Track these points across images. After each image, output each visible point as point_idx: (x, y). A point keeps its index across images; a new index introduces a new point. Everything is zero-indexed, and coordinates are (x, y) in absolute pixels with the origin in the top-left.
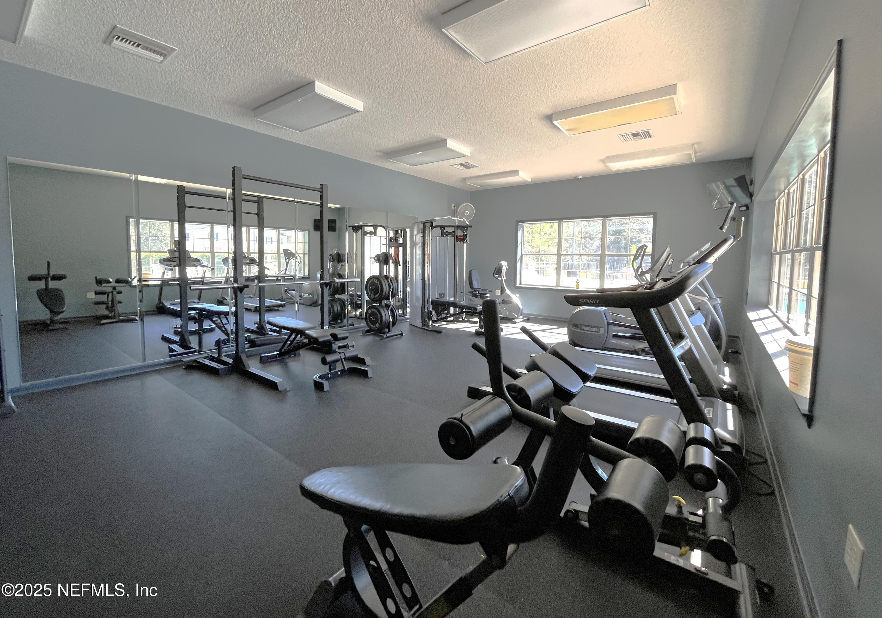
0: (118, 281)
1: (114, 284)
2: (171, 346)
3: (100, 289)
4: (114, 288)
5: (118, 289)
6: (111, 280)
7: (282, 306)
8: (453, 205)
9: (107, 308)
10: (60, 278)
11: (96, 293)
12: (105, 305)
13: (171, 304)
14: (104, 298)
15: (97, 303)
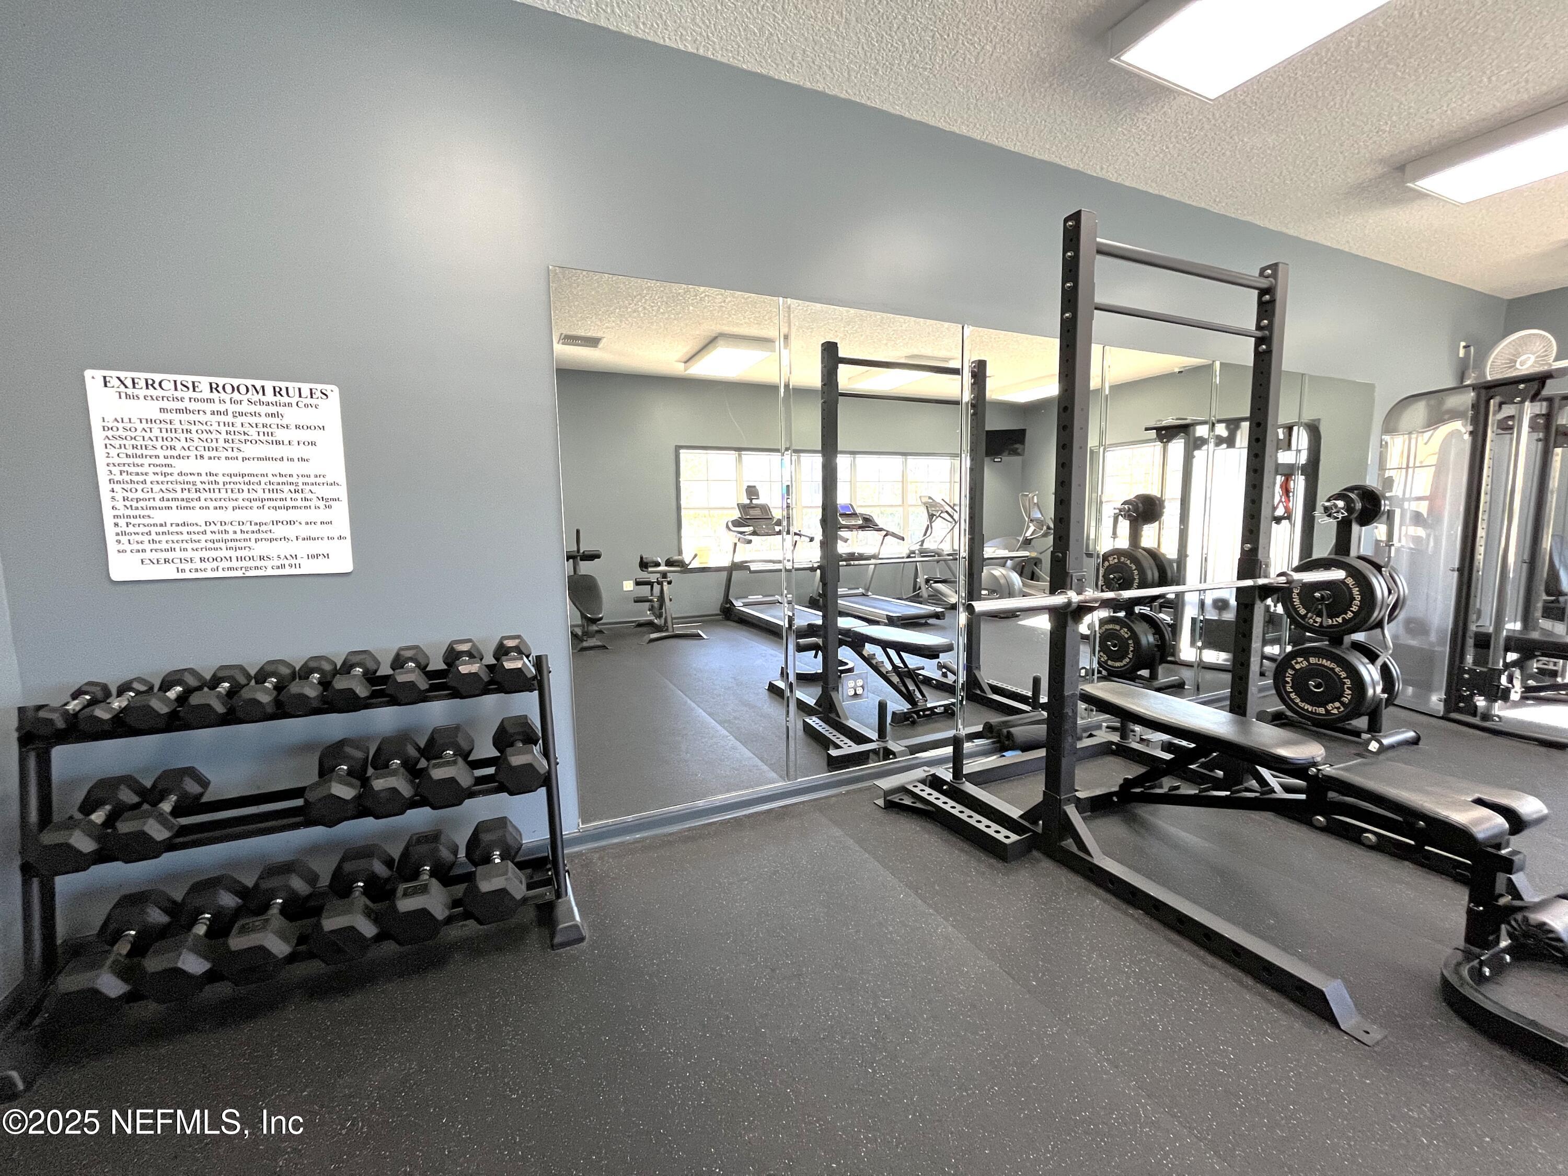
0: (669, 563)
1: (663, 568)
2: (807, 720)
3: (644, 576)
4: (664, 575)
5: (670, 577)
6: (660, 561)
7: (937, 616)
8: (1463, 344)
9: (651, 609)
10: (592, 557)
11: (638, 583)
12: (648, 603)
13: (745, 605)
14: (645, 591)
15: (638, 600)
